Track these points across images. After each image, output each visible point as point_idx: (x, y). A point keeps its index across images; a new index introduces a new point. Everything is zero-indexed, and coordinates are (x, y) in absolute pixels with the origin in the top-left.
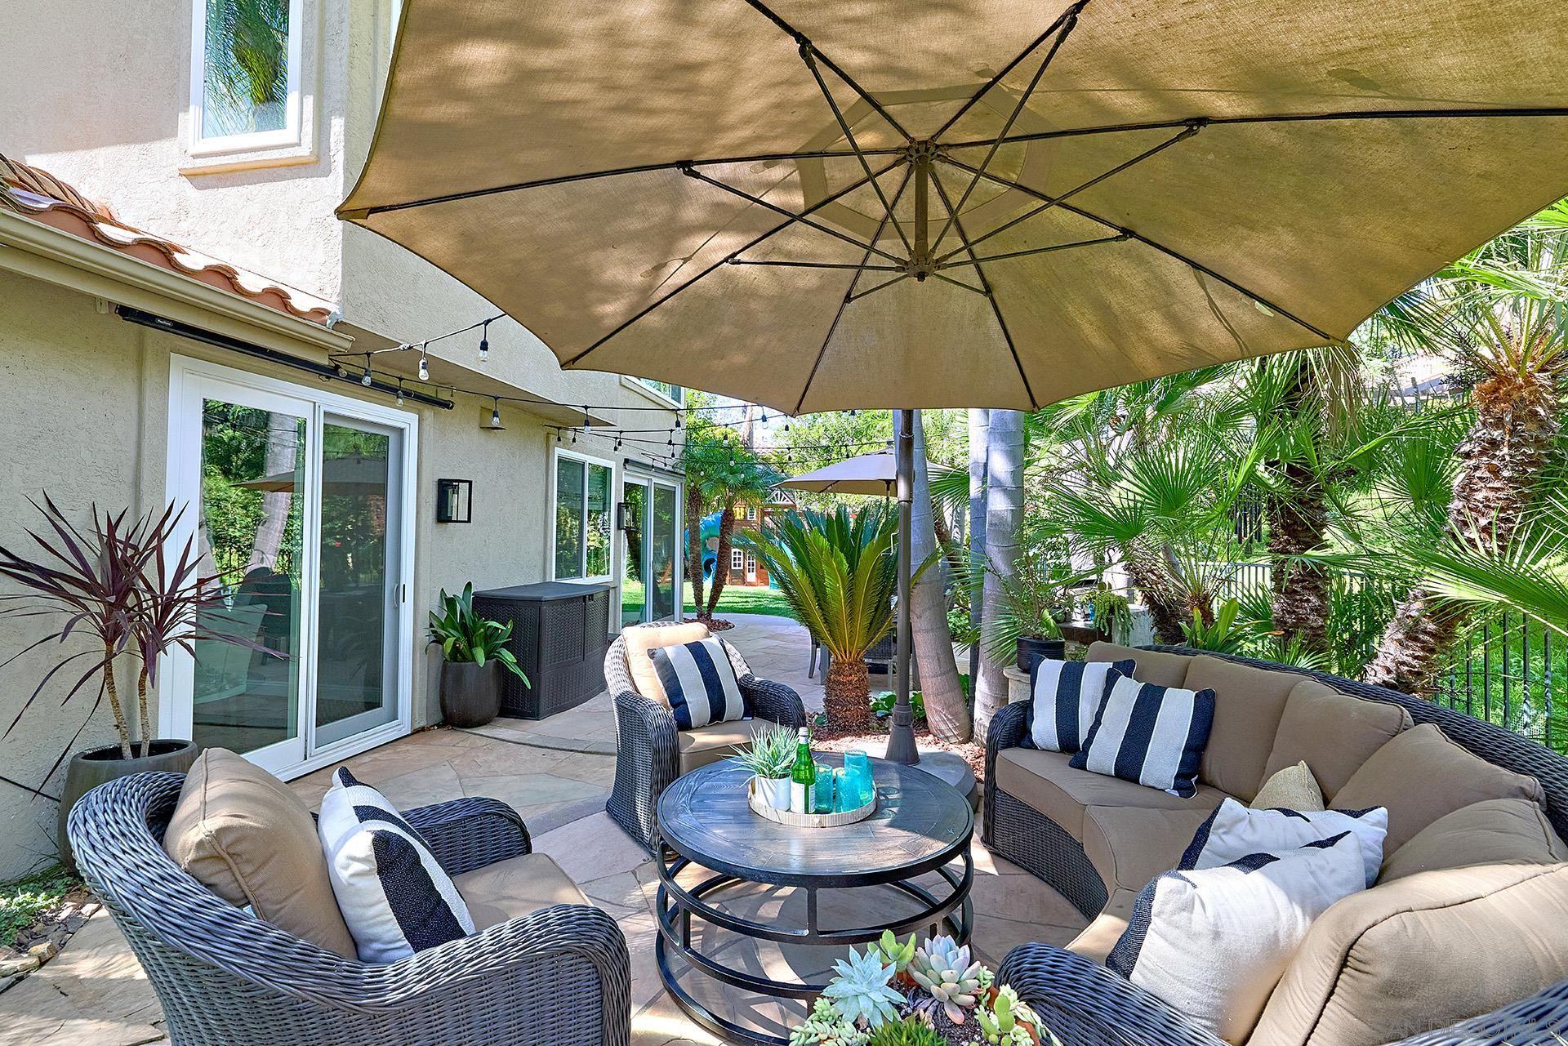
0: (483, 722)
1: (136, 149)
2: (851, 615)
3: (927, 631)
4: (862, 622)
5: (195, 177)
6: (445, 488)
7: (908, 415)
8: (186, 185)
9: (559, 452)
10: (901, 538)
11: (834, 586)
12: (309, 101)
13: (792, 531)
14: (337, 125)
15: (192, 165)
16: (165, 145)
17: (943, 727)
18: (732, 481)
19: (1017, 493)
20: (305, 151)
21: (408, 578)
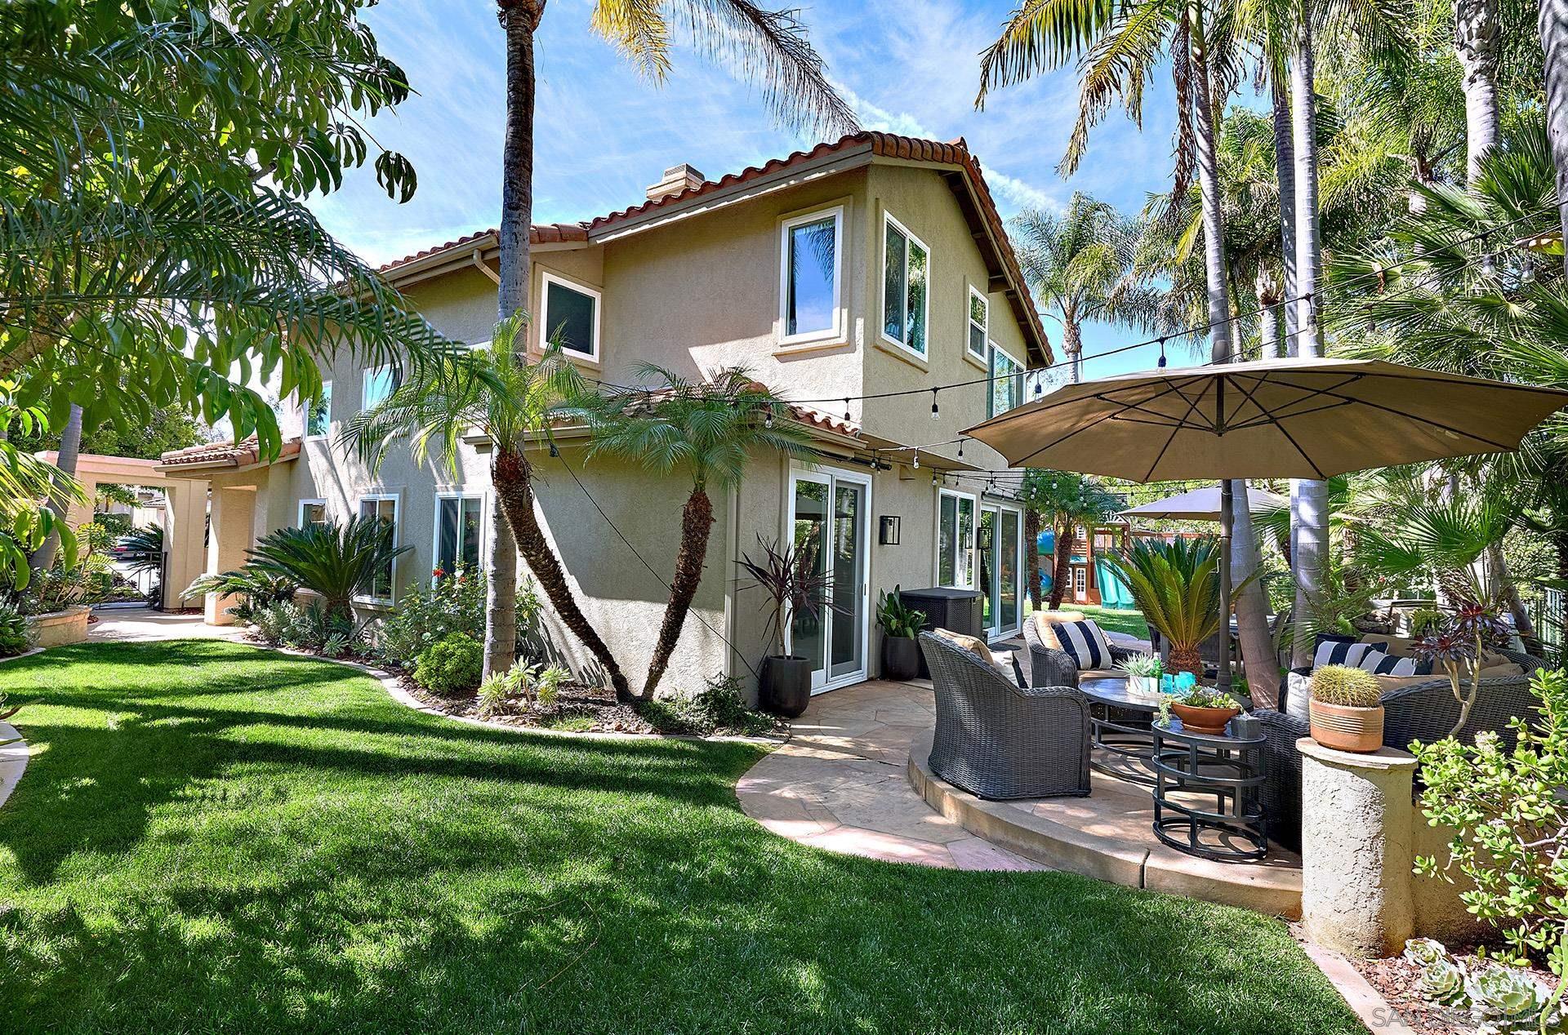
0: (909, 678)
1: (747, 341)
2: (1187, 614)
3: (1250, 630)
4: (1195, 622)
5: (778, 356)
6: (884, 521)
7: (1227, 486)
8: (776, 361)
9: (942, 491)
10: (1223, 562)
11: (1174, 596)
12: (845, 312)
13: (1140, 556)
14: (860, 322)
15: (780, 350)
16: (764, 338)
17: (1264, 701)
18: (1071, 508)
19: (1322, 534)
20: (843, 340)
21: (866, 580)
